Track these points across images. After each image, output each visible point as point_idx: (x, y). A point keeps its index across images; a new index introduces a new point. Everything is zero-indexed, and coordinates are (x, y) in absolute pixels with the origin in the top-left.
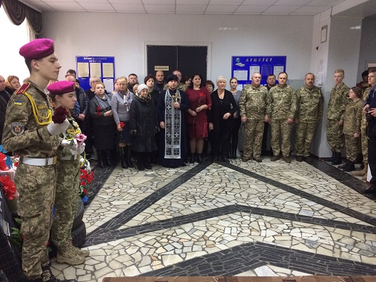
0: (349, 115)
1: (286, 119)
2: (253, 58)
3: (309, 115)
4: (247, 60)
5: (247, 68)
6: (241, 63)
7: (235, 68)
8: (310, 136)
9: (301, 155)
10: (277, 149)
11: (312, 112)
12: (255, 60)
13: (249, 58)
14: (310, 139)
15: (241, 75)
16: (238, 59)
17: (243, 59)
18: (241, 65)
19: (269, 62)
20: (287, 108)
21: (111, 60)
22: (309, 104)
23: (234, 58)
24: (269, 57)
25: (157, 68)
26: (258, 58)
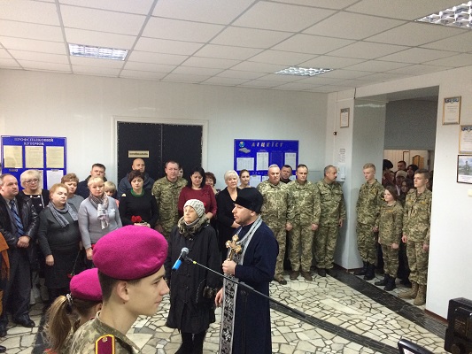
0: (386, 221)
1: (309, 224)
2: (261, 142)
3: (332, 217)
4: (253, 145)
5: (253, 155)
6: (246, 148)
7: (238, 154)
8: (333, 243)
9: (324, 267)
10: (296, 262)
11: (334, 213)
12: (263, 145)
13: (256, 142)
14: (333, 246)
15: (246, 163)
16: (242, 143)
17: (248, 143)
18: (246, 151)
19: (279, 148)
20: (310, 210)
21: (60, 142)
22: (332, 203)
23: (237, 142)
24: (279, 142)
25: (132, 154)
26: (266, 142)
